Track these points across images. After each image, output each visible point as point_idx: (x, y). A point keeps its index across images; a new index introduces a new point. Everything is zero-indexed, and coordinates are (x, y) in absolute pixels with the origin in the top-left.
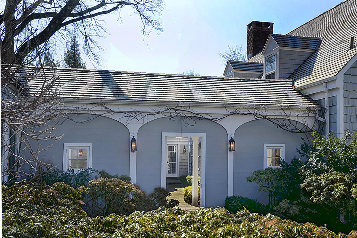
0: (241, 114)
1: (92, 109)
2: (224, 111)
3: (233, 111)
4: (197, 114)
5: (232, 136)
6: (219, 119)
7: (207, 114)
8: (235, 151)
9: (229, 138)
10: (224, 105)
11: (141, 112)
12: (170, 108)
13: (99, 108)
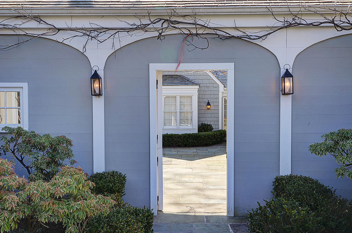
0: (307, 25)
1: (21, 27)
2: (271, 22)
3: (290, 19)
4: (214, 29)
5: (287, 67)
6: (261, 37)
7: (236, 28)
8: (293, 93)
9: (283, 72)
10: (270, 9)
11: (105, 28)
12: (161, 20)
13: (33, 24)
